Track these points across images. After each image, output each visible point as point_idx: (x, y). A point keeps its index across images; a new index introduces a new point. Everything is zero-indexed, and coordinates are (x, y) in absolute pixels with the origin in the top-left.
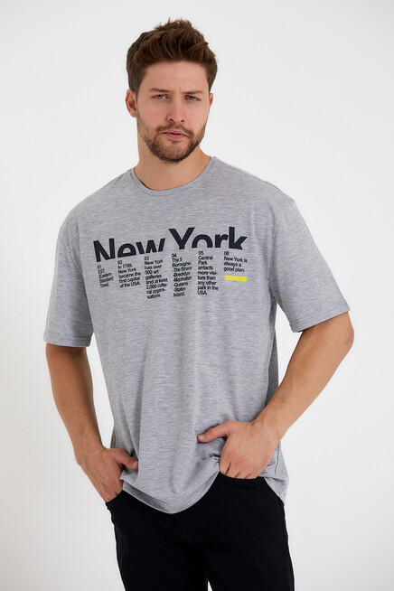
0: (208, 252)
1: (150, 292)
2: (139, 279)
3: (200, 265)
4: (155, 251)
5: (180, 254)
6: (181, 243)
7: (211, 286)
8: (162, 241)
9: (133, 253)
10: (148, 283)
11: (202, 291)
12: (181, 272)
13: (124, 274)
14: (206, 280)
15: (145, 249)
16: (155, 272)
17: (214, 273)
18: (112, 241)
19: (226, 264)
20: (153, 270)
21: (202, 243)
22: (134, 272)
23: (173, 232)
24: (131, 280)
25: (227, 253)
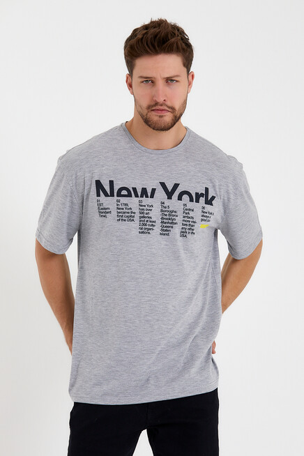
0: (190, 205)
1: (142, 229)
2: (134, 217)
3: (184, 215)
4: (147, 197)
5: (167, 202)
6: (170, 195)
7: (191, 231)
8: (154, 190)
9: (129, 195)
10: (140, 221)
11: (183, 234)
12: (168, 217)
13: (121, 211)
14: (188, 227)
15: (139, 194)
16: (147, 214)
17: (194, 222)
18: (111, 183)
20: (145, 211)
21: (185, 197)
22: (130, 211)
23: (163, 185)
24: (127, 216)
25: (204, 208)
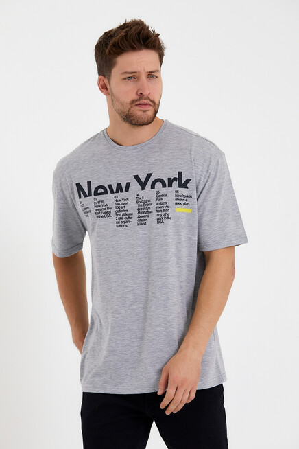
0: (163, 191)
1: (119, 223)
2: (110, 212)
3: (158, 202)
4: (122, 191)
5: (142, 193)
6: (143, 186)
7: (167, 216)
8: (128, 184)
9: (105, 192)
10: (117, 215)
11: (160, 221)
12: (143, 207)
13: (98, 208)
14: (163, 213)
15: (115, 190)
16: (122, 208)
17: (168, 207)
18: (89, 183)
19: (176, 200)
20: (121, 206)
21: (159, 185)
22: (106, 207)
23: (137, 178)
24: (104, 213)
25: (177, 192)
